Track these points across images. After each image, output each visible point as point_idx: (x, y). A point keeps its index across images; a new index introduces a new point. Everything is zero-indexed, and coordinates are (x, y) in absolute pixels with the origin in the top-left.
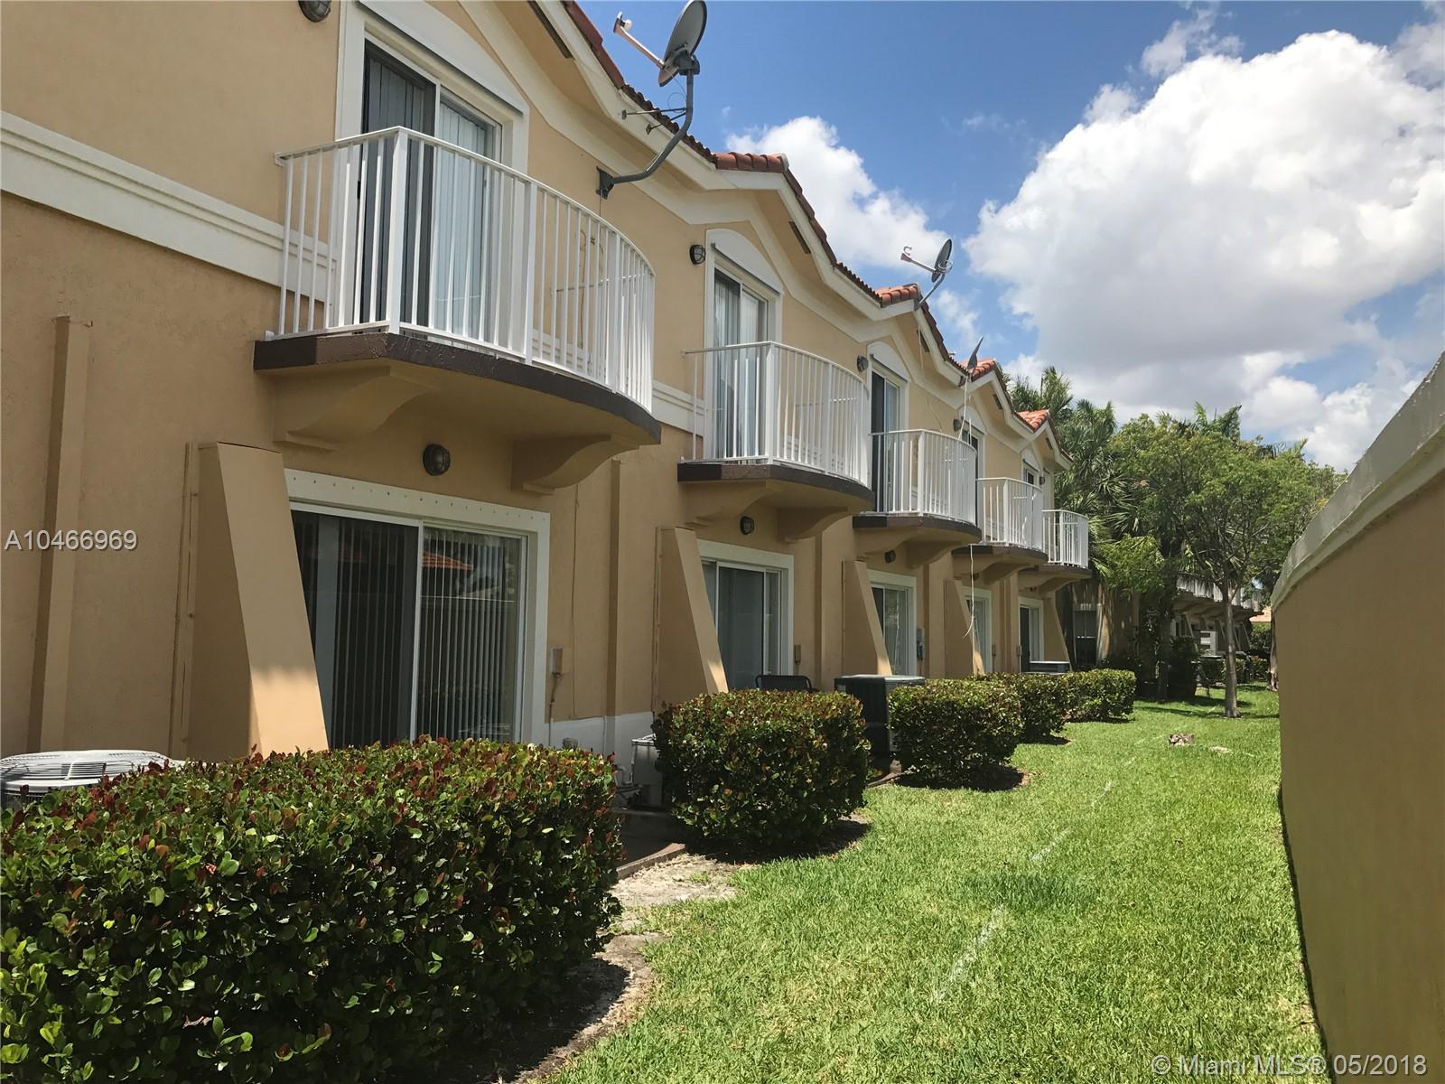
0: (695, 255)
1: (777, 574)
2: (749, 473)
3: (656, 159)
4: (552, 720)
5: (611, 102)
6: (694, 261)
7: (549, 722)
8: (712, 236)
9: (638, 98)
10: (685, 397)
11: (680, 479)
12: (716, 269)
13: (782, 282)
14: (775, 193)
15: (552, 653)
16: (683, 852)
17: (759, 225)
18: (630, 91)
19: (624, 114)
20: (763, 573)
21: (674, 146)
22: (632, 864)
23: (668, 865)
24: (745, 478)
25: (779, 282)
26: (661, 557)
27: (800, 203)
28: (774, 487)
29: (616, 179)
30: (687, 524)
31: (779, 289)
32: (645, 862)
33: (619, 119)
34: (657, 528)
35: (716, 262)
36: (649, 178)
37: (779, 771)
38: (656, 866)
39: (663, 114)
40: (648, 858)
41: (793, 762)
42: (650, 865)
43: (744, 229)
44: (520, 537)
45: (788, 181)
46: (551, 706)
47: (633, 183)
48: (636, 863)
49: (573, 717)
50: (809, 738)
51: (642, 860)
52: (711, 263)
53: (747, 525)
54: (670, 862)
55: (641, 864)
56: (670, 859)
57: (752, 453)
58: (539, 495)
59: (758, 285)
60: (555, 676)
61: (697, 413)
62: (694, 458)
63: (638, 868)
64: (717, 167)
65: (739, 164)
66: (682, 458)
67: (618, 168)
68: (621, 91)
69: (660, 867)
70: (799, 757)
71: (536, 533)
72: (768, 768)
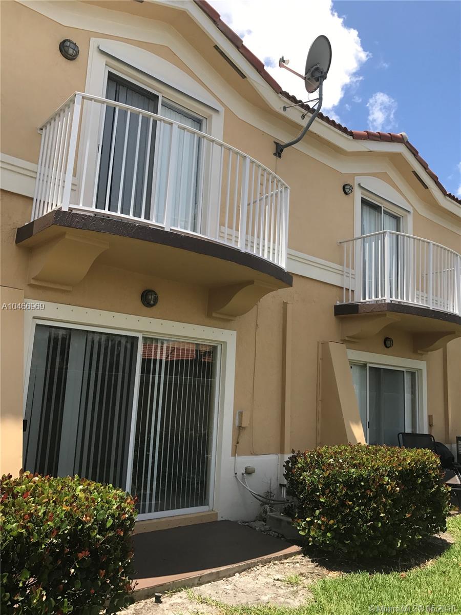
0: (347, 189)
1: (415, 372)
2: (374, 308)
3: (303, 130)
4: (236, 455)
5: (276, 103)
6: (346, 193)
7: (235, 456)
8: (358, 180)
9: (293, 99)
10: (340, 267)
11: (336, 314)
12: (362, 198)
13: (412, 206)
14: (400, 154)
15: (237, 415)
16: (298, 553)
17: (393, 175)
18: (286, 95)
19: (285, 108)
20: (404, 371)
21: (313, 121)
22: (249, 562)
23: (282, 563)
24: (372, 311)
25: (410, 206)
26: (322, 359)
27: (418, 160)
28: (393, 317)
29: (284, 146)
30: (342, 340)
31: (410, 209)
32: (262, 560)
33: (281, 111)
34: (318, 342)
35: (362, 194)
36: (300, 141)
37: (359, 505)
38: (272, 564)
39: (305, 104)
40: (266, 557)
41: (370, 499)
42: (265, 563)
43: (384, 177)
44: (217, 345)
45: (408, 147)
46: (236, 446)
47: (292, 146)
48: (253, 561)
49: (253, 453)
50: (383, 484)
51: (259, 559)
52: (358, 195)
53: (388, 343)
54: (286, 561)
55: (258, 562)
56: (286, 559)
57: (377, 296)
58: (229, 321)
59: (393, 206)
60: (239, 429)
61: (346, 276)
62: (345, 302)
63: (255, 565)
64: (354, 138)
65: (370, 137)
66: (338, 302)
67: (284, 139)
68: (280, 95)
69: (274, 564)
70: (375, 497)
71: (226, 342)
72: (350, 503)
